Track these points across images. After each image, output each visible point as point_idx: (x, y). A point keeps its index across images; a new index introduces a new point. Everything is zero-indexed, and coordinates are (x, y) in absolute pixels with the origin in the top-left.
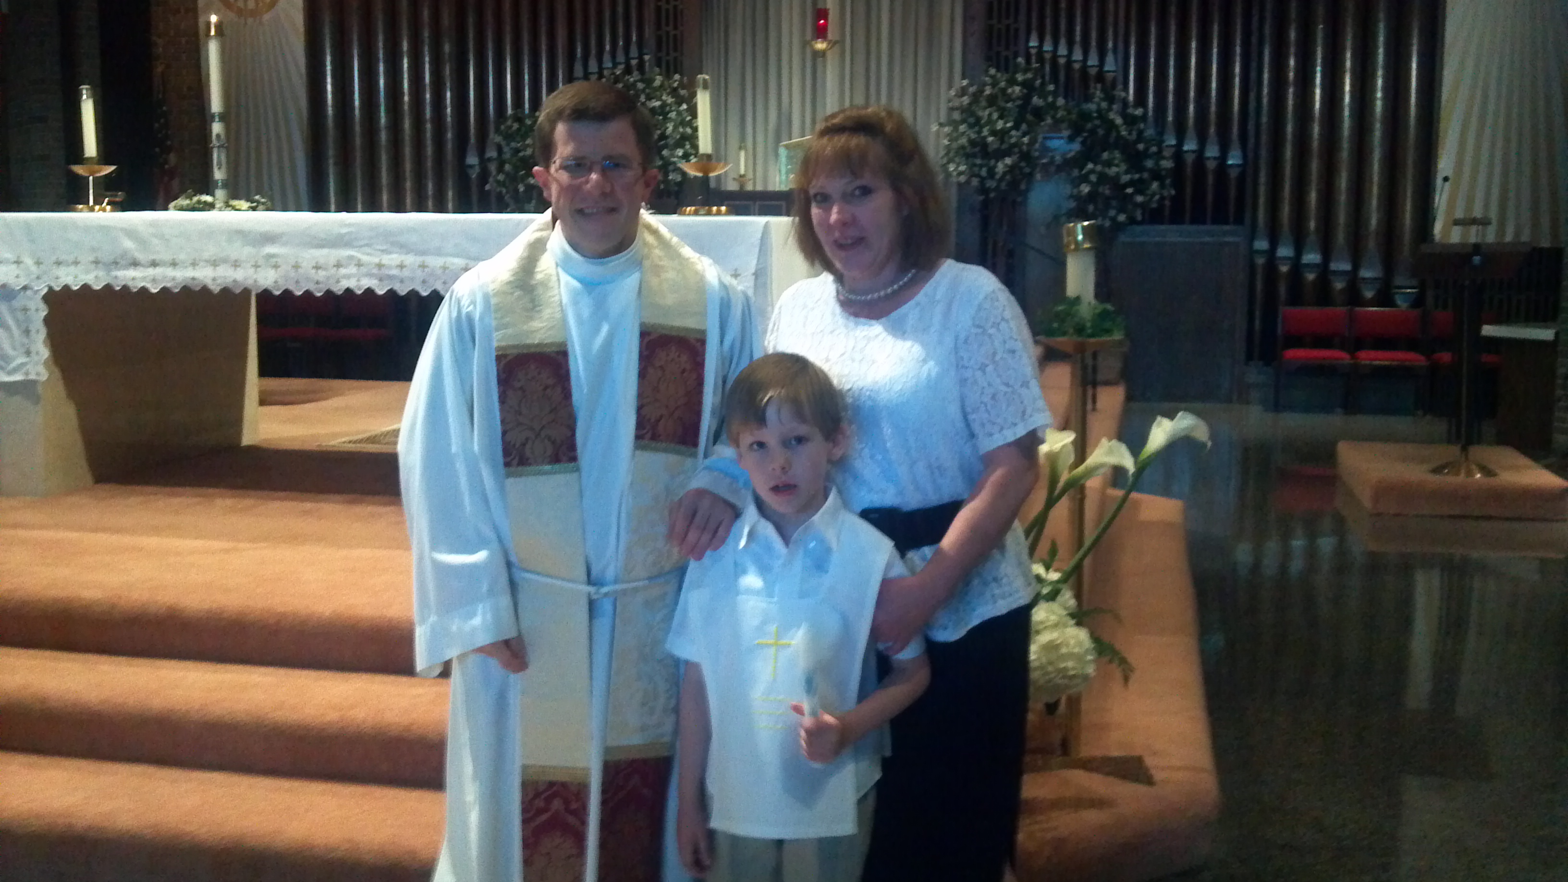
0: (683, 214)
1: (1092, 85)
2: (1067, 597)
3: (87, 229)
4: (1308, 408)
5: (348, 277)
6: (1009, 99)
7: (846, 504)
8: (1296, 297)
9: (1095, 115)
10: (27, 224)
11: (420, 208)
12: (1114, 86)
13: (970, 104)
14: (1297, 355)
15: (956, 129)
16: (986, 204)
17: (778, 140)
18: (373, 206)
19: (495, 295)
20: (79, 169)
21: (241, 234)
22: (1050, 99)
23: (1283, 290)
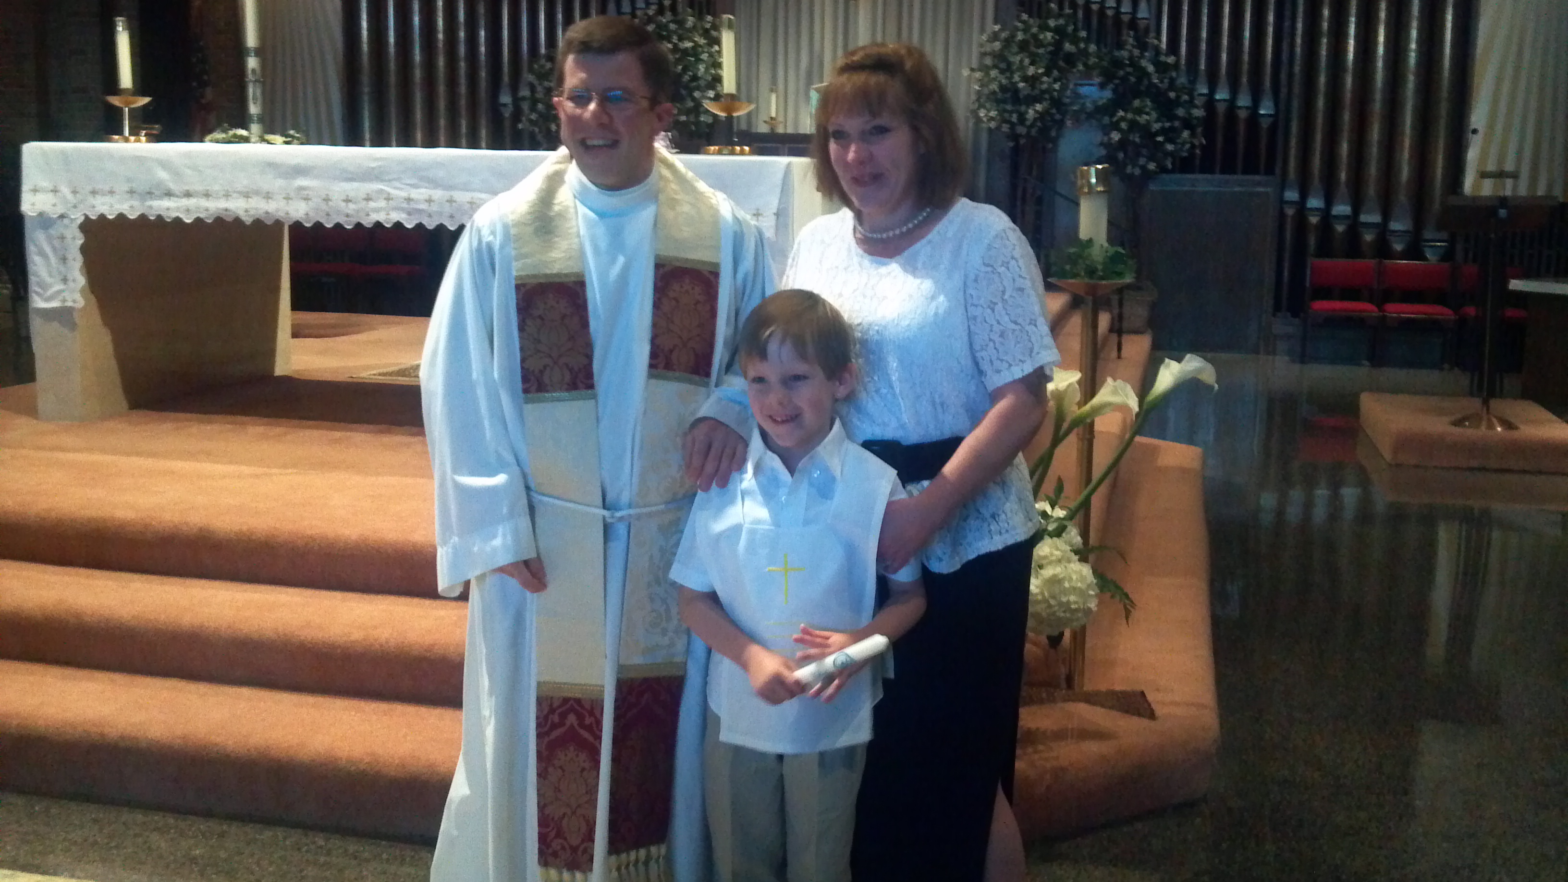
0: (707, 153)
1: (1125, 32)
2: (1073, 535)
3: (123, 159)
4: (1335, 360)
5: (377, 210)
6: (1040, 44)
7: (849, 435)
8: (1325, 249)
9: (1128, 62)
10: (63, 152)
11: (453, 143)
12: (1147, 30)
13: (1001, 50)
14: (1322, 306)
15: (987, 74)
16: (1016, 150)
17: (809, 82)
18: (407, 141)
19: (514, 226)
20: (115, 101)
21: (271, 166)
22: (1082, 45)
23: (1312, 241)
